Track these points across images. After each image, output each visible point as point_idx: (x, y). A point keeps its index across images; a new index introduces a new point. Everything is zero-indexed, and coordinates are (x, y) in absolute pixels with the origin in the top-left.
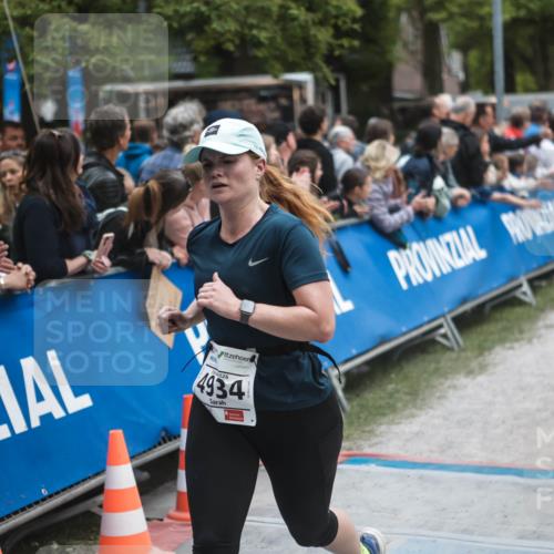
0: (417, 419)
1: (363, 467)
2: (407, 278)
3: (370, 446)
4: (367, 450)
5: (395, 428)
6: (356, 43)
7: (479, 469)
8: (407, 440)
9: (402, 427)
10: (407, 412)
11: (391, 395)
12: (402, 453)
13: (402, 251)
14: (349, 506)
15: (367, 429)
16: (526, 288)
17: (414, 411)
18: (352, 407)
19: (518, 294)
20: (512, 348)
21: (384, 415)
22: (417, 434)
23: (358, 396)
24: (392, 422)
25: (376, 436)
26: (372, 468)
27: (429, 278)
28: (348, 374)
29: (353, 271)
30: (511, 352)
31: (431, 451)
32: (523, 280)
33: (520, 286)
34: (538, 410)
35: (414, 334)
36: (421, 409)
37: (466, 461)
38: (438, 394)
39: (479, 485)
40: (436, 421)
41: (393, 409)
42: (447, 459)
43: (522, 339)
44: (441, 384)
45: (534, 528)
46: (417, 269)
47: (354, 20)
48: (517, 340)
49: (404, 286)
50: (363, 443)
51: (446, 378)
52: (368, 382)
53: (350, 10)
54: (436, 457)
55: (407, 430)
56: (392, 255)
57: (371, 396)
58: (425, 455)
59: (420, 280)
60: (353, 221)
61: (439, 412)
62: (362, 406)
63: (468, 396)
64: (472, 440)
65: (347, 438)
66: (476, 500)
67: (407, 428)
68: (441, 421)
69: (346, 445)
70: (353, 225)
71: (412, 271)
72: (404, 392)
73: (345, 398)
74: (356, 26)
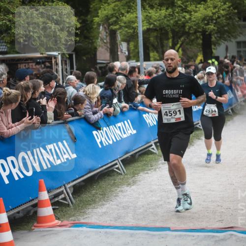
0: (105, 206)
1: (80, 229)
2: (101, 143)
3: (84, 219)
4: (83, 221)
5: (95, 210)
6: (78, 39)
7: (131, 228)
8: (100, 216)
9: (98, 210)
10: (101, 203)
11: (94, 195)
12: (98, 221)
13: (98, 131)
15: (82, 211)
16: (154, 146)
17: (103, 202)
18: (76, 202)
19: (150, 149)
20: (147, 173)
21: (90, 204)
22: (105, 213)
23: (79, 196)
24: (94, 208)
25: (87, 214)
26: (84, 229)
27: (111, 142)
28: (74, 186)
29: (78, 141)
30: (147, 175)
31: (111, 220)
32: (152, 143)
33: (151, 145)
34: (158, 201)
35: (104, 168)
36: (107, 201)
37: (126, 224)
38: (114, 195)
39: (132, 235)
40: (113, 207)
41: (94, 202)
42: (118, 224)
43: (152, 169)
44: (116, 190)
46: (105, 139)
47: (77, 29)
48: (150, 170)
49: (100, 146)
50: (80, 217)
51: (118, 187)
52: (83, 190)
54: (113, 223)
55: (100, 211)
56: (95, 132)
57: (85, 196)
58: (108, 223)
59: (107, 144)
60: (77, 118)
61: (115, 203)
62: (81, 201)
63: (128, 195)
64: (129, 215)
65: (74, 215)
66: (130, 242)
67: (100, 210)
68: (116, 207)
69: (73, 218)
70: (77, 120)
71: (103, 140)
72: (100, 194)
73: (73, 197)
74: (77, 32)
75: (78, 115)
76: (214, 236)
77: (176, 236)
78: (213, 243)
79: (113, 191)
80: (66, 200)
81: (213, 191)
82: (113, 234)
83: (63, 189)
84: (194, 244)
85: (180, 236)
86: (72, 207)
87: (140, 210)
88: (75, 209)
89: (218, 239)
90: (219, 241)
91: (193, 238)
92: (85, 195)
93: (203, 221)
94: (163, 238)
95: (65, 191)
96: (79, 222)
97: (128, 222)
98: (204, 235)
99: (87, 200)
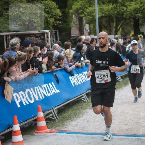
0: (77, 121)
1: (62, 134)
2: (74, 83)
3: (64, 128)
4: (63, 129)
5: (71, 123)
6: (60, 22)
7: (92, 134)
8: (74, 126)
9: (72, 123)
11: (70, 115)
12: (72, 130)
13: (72, 76)
15: (64, 123)
17: (75, 118)
18: (59, 118)
21: (68, 120)
22: (76, 125)
23: (61, 115)
24: (70, 122)
25: (66, 125)
26: (64, 134)
27: (80, 83)
28: (58, 109)
29: (60, 83)
31: (80, 129)
35: (76, 98)
36: (77, 118)
37: (89, 132)
38: (82, 114)
39: (92, 138)
40: (81, 121)
41: (70, 118)
42: (84, 132)
44: (83, 111)
46: (77, 81)
47: (60, 17)
49: (73, 86)
50: (62, 127)
51: (84, 110)
52: (64, 111)
53: (58, 14)
54: (81, 131)
56: (70, 77)
57: (65, 115)
58: (78, 130)
59: (78, 84)
60: (60, 69)
61: (82, 119)
62: (62, 118)
63: (90, 114)
64: (91, 126)
65: (58, 126)
66: (91, 142)
67: (73, 123)
68: (83, 121)
69: (58, 128)
70: (60, 70)
71: (75, 82)
72: (73, 114)
73: (58, 115)
74: (60, 18)
75: (60, 67)
76: (141, 139)
77: (118, 139)
78: (141, 143)
79: (81, 112)
80: (54, 117)
82: (81, 137)
83: (52, 110)
84: (129, 144)
85: (121, 139)
86: (57, 121)
87: (97, 123)
88: (59, 122)
89: (143, 141)
91: (129, 140)
93: (134, 130)
95: (53, 112)
96: (60, 130)
97: (90, 130)
98: (135, 139)
99: (66, 117)
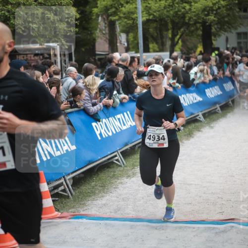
0: (105, 198)
1: (80, 220)
2: (101, 134)
3: (83, 211)
4: (82, 213)
5: (95, 202)
6: (77, 30)
7: (131, 220)
8: (101, 208)
9: (98, 201)
10: (100, 195)
11: (93, 187)
12: (98, 213)
13: (98, 122)
14: (73, 238)
15: (82, 203)
17: (103, 194)
18: (76, 193)
21: (90, 196)
22: (105, 205)
23: (78, 188)
24: (94, 200)
25: (86, 206)
26: (84, 220)
27: (110, 134)
28: (73, 178)
29: (77, 133)
31: (111, 212)
35: (104, 159)
36: (107, 193)
37: (126, 216)
38: (114, 187)
39: (132, 227)
40: (113, 199)
41: (94, 193)
42: (118, 216)
44: (116, 182)
45: (155, 246)
46: (105, 130)
47: (76, 20)
49: (99, 138)
50: (80, 209)
51: (118, 179)
52: (83, 182)
54: (113, 215)
56: (94, 124)
58: (108, 214)
59: (107, 136)
60: (76, 109)
61: (114, 195)
62: (81, 192)
63: (128, 187)
64: (129, 207)
65: (73, 207)
66: (130, 234)
67: (100, 202)
68: (115, 198)
69: (73, 210)
70: (75, 111)
71: (103, 131)
72: (99, 186)
73: (73, 189)
74: (77, 22)
75: (77, 106)
76: (214, 228)
77: (176, 228)
78: (214, 235)
79: (113, 183)
80: (66, 192)
81: (213, 183)
82: (113, 226)
83: (63, 180)
84: (194, 236)
85: (180, 228)
86: (71, 199)
87: (140, 202)
88: (75, 201)
89: (217, 231)
90: (220, 232)
91: (194, 230)
92: (85, 187)
93: (203, 213)
94: (163, 229)
95: (64, 183)
96: (78, 213)
97: (128, 214)
98: (205, 227)
99: (87, 192)
